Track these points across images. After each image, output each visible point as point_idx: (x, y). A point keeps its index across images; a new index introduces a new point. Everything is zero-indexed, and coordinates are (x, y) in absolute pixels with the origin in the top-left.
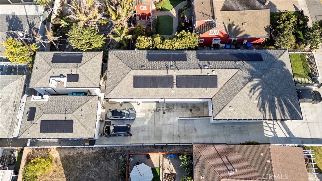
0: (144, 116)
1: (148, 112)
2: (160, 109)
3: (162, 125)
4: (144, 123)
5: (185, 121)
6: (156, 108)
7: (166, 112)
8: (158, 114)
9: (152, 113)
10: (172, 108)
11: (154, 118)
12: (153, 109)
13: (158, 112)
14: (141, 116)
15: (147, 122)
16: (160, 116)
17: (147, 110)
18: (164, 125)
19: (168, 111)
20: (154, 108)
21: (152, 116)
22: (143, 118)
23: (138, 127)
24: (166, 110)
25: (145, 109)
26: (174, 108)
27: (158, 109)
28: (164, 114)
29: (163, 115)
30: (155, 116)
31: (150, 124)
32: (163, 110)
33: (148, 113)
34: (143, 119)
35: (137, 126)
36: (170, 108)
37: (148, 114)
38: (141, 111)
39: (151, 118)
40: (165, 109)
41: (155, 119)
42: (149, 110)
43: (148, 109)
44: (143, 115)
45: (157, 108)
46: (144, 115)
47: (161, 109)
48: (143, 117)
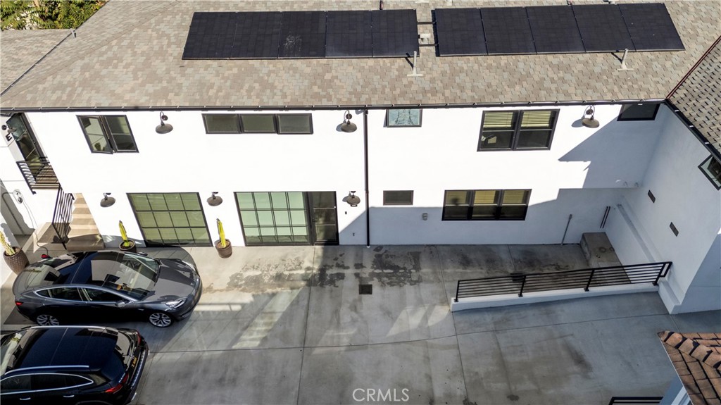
0: (243, 305)
1: (271, 286)
2: (341, 271)
3: (350, 347)
4: (237, 339)
5: (498, 316)
6: (316, 267)
7: (375, 284)
8: (327, 296)
9: (296, 292)
10: (409, 266)
11: (302, 313)
12: (302, 272)
13: (328, 287)
14: (229, 304)
15: (255, 336)
16: (340, 304)
17: (266, 279)
18: (363, 347)
19: (385, 279)
20: (308, 269)
21: (292, 305)
22: (235, 316)
23: (195, 362)
24: (372, 275)
25: (258, 273)
26: (417, 268)
27: (329, 272)
28: (366, 297)
29: (360, 300)
30: (313, 302)
31: (278, 343)
32: (357, 275)
33: (269, 291)
34: (238, 320)
35: (190, 355)
36: (396, 268)
37: (274, 295)
38: (234, 284)
39: (288, 316)
40: (367, 271)
41: (311, 315)
42: (279, 277)
43: (273, 273)
44: (239, 301)
45: (323, 270)
46: (247, 298)
47: (349, 273)
48: (236, 308)
